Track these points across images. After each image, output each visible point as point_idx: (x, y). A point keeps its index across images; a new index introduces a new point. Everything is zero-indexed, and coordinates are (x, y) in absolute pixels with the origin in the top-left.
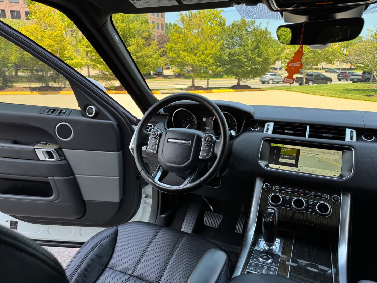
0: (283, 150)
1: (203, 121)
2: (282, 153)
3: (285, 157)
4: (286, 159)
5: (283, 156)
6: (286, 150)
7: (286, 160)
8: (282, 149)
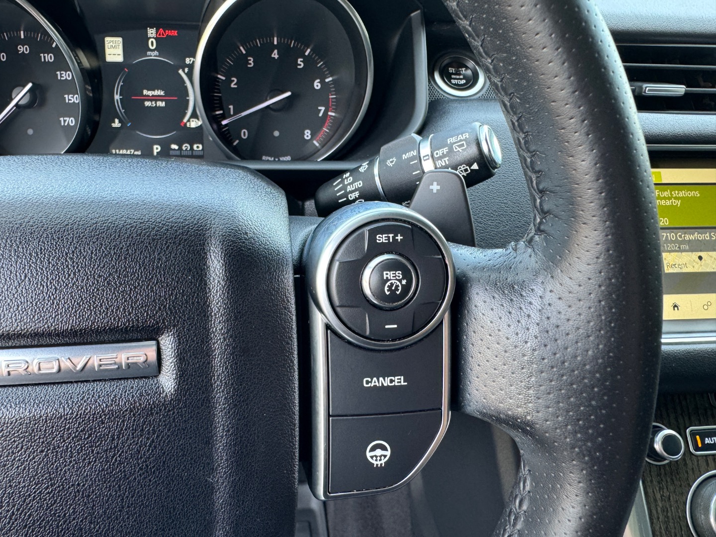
0: (665, 198)
1: (109, 59)
2: (663, 222)
3: (684, 242)
4: (692, 250)
5: (671, 236)
6: (676, 198)
7: (695, 255)
8: (659, 198)
